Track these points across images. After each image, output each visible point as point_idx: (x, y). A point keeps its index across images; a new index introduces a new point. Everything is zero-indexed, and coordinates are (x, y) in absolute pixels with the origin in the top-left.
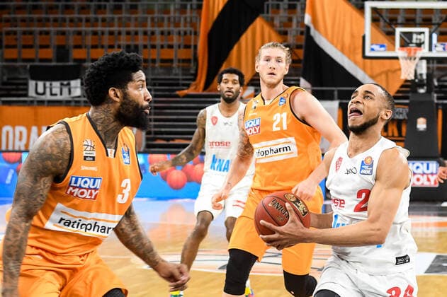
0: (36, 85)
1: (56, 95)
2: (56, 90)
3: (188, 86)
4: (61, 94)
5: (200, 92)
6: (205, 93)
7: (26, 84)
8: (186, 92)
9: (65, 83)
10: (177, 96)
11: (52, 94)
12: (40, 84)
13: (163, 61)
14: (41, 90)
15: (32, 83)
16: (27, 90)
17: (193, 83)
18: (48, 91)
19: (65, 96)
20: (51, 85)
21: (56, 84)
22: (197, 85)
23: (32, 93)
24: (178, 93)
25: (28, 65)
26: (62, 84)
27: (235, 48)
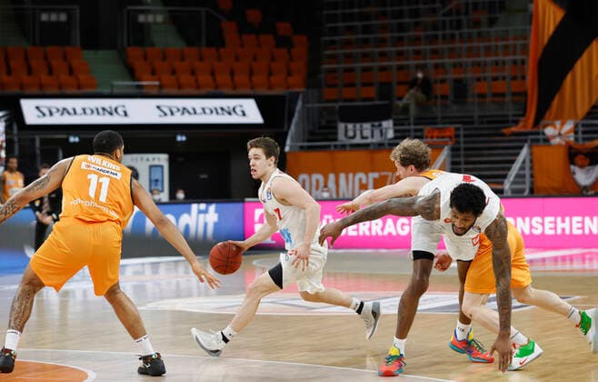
0: (346, 127)
1: (366, 138)
2: (367, 133)
3: (516, 122)
4: (372, 136)
5: (529, 129)
6: (535, 130)
7: (336, 128)
8: (514, 129)
9: (377, 124)
10: (503, 135)
11: (363, 138)
12: (350, 126)
13: (495, 95)
14: (351, 133)
15: (341, 126)
16: (336, 134)
17: (522, 119)
18: (358, 133)
19: (377, 139)
20: (361, 127)
21: (367, 126)
22: (525, 121)
23: (341, 136)
24: (504, 131)
25: (337, 105)
26: (373, 126)
27: (569, 77)
